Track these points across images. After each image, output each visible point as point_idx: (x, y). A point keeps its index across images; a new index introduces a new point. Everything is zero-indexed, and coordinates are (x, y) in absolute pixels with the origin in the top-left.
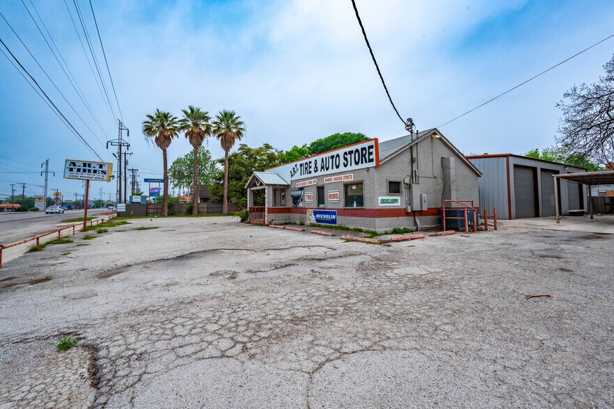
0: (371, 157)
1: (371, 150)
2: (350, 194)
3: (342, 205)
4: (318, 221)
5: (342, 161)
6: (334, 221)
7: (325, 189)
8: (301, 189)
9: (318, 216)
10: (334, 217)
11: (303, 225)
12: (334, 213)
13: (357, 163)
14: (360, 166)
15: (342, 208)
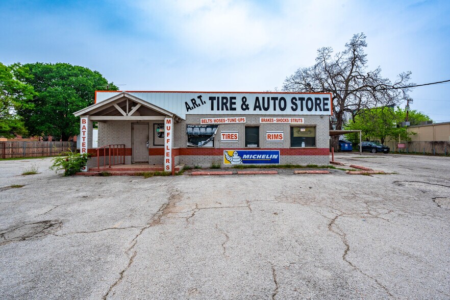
0: (326, 107)
1: (326, 102)
2: (296, 135)
3: (287, 145)
4: (244, 162)
5: (289, 105)
6: (277, 161)
7: (261, 129)
8: (213, 126)
9: (245, 156)
10: (275, 157)
11: (218, 168)
12: (277, 153)
13: (310, 110)
14: (313, 112)
15: (289, 148)
